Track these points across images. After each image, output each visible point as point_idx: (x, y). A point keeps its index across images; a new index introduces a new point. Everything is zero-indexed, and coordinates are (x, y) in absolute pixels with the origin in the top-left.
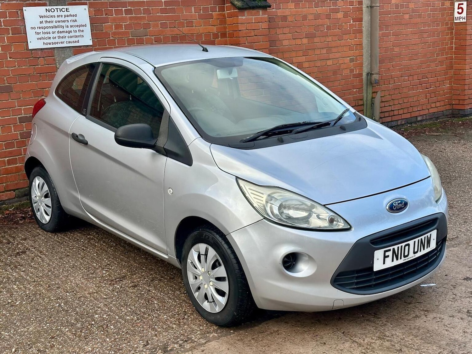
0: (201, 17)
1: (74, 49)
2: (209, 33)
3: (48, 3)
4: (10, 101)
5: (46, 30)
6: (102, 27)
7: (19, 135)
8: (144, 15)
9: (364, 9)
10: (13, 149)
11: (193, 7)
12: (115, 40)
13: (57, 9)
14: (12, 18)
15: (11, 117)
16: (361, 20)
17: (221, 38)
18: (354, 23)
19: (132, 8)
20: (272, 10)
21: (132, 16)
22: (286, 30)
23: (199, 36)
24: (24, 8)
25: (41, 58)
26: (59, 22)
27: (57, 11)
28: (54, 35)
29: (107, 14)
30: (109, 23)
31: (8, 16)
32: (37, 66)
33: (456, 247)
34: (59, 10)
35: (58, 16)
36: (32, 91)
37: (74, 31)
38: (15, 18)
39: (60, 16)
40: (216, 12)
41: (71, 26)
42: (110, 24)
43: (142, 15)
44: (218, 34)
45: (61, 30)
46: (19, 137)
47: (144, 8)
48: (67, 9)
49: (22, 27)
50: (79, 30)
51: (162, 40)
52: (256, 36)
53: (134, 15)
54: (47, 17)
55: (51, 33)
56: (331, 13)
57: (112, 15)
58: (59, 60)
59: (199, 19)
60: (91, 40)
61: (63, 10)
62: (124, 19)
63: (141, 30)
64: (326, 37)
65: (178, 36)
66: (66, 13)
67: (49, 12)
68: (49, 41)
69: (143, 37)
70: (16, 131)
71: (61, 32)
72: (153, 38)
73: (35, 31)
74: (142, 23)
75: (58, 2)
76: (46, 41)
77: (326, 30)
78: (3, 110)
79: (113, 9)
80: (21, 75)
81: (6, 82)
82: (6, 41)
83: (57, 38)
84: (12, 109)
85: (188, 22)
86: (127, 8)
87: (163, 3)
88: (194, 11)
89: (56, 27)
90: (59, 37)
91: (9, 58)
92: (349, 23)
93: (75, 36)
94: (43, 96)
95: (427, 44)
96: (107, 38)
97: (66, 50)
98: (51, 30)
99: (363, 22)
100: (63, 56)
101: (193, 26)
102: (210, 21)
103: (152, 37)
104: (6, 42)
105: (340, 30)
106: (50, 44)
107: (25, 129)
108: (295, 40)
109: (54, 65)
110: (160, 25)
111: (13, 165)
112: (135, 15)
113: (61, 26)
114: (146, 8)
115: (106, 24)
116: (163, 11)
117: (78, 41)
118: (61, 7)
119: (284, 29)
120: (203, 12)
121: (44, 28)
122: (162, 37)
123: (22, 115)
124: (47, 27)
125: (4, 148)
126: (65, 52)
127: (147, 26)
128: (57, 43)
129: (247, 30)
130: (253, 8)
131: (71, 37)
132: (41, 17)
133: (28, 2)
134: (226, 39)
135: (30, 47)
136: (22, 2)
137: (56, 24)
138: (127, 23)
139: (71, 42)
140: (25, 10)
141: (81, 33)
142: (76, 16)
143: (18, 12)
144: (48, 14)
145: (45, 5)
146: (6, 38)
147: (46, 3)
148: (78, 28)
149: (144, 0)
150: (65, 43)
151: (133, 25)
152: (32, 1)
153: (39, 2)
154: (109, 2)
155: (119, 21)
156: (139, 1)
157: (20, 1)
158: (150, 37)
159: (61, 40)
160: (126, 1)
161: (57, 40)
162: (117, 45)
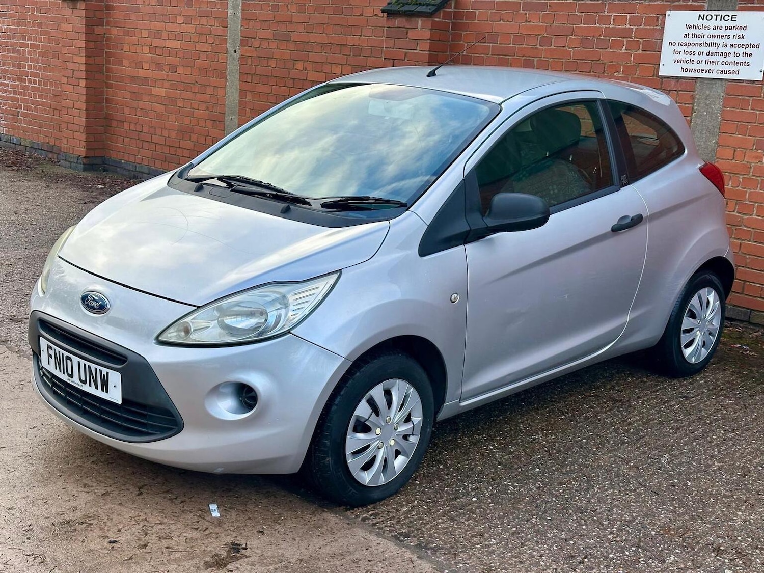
1: (729, 83)
3: (706, 5)
5: (690, 49)
13: (717, 16)
14: (649, 26)
24: (668, 12)
25: (674, 92)
26: (714, 37)
27: (716, 20)
28: (701, 58)
31: (643, 22)
34: (719, 17)
35: (715, 28)
38: (652, 27)
39: (719, 28)
41: (732, 46)
45: (714, 50)
48: (733, 17)
49: (659, 41)
50: (743, 53)
54: (698, 27)
55: (697, 53)
58: (698, 99)
60: (761, 72)
61: (726, 18)
66: (730, 24)
67: (703, 20)
68: (690, 66)
71: (712, 54)
73: (672, 48)
75: (724, 4)
76: (685, 66)
82: (632, 59)
83: (704, 62)
89: (706, 45)
90: (707, 62)
93: (735, 62)
97: (716, 84)
98: (697, 49)
100: (708, 92)
104: (632, 61)
106: (690, 71)
113: (715, 44)
117: (738, 72)
118: (723, 13)
121: (688, 45)
124: (693, 45)
126: (712, 87)
128: (702, 71)
131: (727, 63)
132: (689, 27)
133: (677, 3)
135: (661, 73)
136: (668, 3)
137: (708, 41)
139: (726, 72)
140: (669, 16)
141: (747, 59)
142: (745, 28)
143: (658, 18)
144: (701, 23)
145: (700, 8)
146: (633, 55)
147: (704, 5)
148: (743, 50)
150: (715, 72)
152: (683, 1)
153: (693, 3)
157: (666, 1)
159: (709, 67)
161: (703, 66)
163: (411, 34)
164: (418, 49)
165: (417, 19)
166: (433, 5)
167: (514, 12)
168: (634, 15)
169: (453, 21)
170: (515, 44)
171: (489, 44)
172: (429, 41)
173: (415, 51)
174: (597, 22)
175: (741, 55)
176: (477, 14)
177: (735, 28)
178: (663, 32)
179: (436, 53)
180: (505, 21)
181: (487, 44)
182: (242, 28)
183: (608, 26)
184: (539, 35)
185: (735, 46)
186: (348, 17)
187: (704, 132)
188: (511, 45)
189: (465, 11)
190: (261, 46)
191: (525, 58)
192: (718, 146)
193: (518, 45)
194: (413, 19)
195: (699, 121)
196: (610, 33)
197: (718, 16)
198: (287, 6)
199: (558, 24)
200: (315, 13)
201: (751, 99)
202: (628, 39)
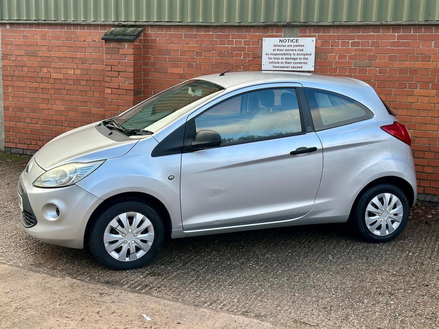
3: (283, 35)
5: (277, 56)
6: (326, 57)
11: (434, 41)
12: (337, 68)
13: (289, 40)
14: (254, 45)
19: (360, 41)
21: (358, 48)
24: (264, 39)
26: (288, 50)
27: (288, 42)
28: (282, 61)
29: (332, 45)
30: (333, 53)
31: (251, 44)
34: (290, 41)
35: (288, 46)
37: (299, 58)
38: (256, 46)
39: (290, 46)
41: (298, 54)
43: (370, 48)
45: (289, 57)
47: (373, 41)
48: (297, 40)
49: (260, 53)
51: (388, 72)
53: (360, 47)
54: (279, 46)
55: (280, 59)
57: (338, 47)
60: (313, 66)
61: (294, 41)
62: (348, 51)
63: (366, 61)
65: (409, 69)
66: (295, 44)
67: (282, 42)
68: (277, 65)
69: (366, 68)
71: (288, 59)
72: (378, 69)
73: (268, 56)
74: (368, 55)
75: (292, 34)
76: (275, 65)
79: (340, 41)
83: (284, 63)
85: (424, 56)
86: (354, 41)
87: (396, 37)
88: (434, 45)
89: (285, 54)
90: (286, 63)
93: (300, 62)
96: (329, 66)
98: (280, 57)
101: (430, 61)
103: (376, 68)
104: (247, 63)
106: (278, 67)
110: (387, 58)
112: (361, 48)
113: (289, 54)
114: (375, 41)
115: (330, 54)
116: (393, 44)
117: (302, 67)
118: (292, 39)
122: (388, 69)
124: (278, 54)
127: (374, 58)
128: (284, 67)
131: (296, 63)
133: (267, 34)
135: (263, 69)
137: (286, 52)
138: (352, 54)
139: (296, 67)
140: (264, 40)
141: (306, 61)
142: (303, 46)
143: (258, 42)
144: (281, 44)
145: (280, 36)
146: (247, 60)
147: (282, 35)
148: (304, 56)
149: (374, 34)
150: (290, 67)
151: (357, 57)
152: (271, 33)
153: (276, 34)
154: (337, 35)
155: (343, 52)
156: (368, 34)
157: (262, 33)
158: (373, 68)
159: (287, 65)
160: (355, 34)
161: (284, 65)
162: (338, 73)
163: (121, 51)
164: (126, 59)
165: (124, 43)
166: (133, 35)
167: (179, 39)
168: (246, 40)
169: (143, 44)
170: (181, 56)
171: (166, 56)
172: (133, 55)
173: (124, 61)
174: (226, 44)
175: (303, 59)
176: (158, 40)
178: (262, 49)
179: (136, 61)
180: (174, 44)
181: (164, 56)
182: (2, 49)
183: (233, 46)
184: (194, 51)
185: (300, 55)
186: (76, 42)
188: (179, 56)
189: (150, 38)
190: (17, 60)
191: (188, 63)
193: (183, 56)
194: (121, 43)
196: (233, 49)
198: (34, 36)
199: (205, 45)
200: (53, 40)
202: (244, 52)
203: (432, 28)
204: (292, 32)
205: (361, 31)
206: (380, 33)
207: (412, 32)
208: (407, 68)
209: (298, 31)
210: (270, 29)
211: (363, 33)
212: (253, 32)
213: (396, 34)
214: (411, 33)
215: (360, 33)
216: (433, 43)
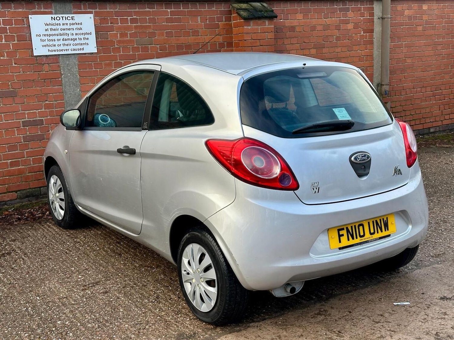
0: (207, 27)
1: (79, 56)
2: (215, 43)
3: (53, 11)
4: (14, 105)
5: (51, 38)
6: (107, 36)
7: (22, 139)
8: (149, 24)
9: (376, 20)
10: (16, 152)
11: (199, 16)
12: (120, 48)
14: (18, 25)
15: (15, 121)
16: (372, 31)
17: (227, 47)
18: (365, 34)
19: (138, 17)
20: (280, 20)
21: (137, 24)
22: (294, 41)
23: (205, 45)
24: (30, 16)
25: (46, 65)
26: (64, 30)
27: (63, 20)
28: (59, 43)
29: (112, 22)
31: (14, 23)
32: (42, 72)
33: (441, 264)
35: (63, 24)
36: (36, 96)
37: (79, 38)
38: (21, 26)
39: (66, 24)
40: (223, 22)
41: (76, 34)
42: (115, 32)
43: (148, 24)
44: (224, 43)
45: (66, 37)
46: (22, 140)
47: (150, 17)
48: (73, 17)
49: (27, 34)
50: (84, 38)
51: (167, 49)
52: (262, 46)
53: (139, 24)
54: (53, 25)
55: (56, 40)
56: (341, 24)
57: (117, 24)
58: (63, 67)
59: (205, 29)
60: (95, 48)
61: (69, 18)
62: (129, 28)
63: (146, 38)
64: (335, 48)
65: (184, 45)
66: (71, 21)
67: (55, 20)
68: (53, 48)
69: (148, 46)
70: (19, 135)
71: (66, 40)
72: (158, 46)
73: (39, 38)
74: (147, 32)
75: (64, 10)
76: (51, 48)
77: (335, 41)
78: (7, 113)
79: (119, 18)
80: (26, 80)
81: (11, 87)
82: (11, 47)
83: (62, 45)
84: (15, 113)
85: (194, 31)
86: (132, 17)
87: (169, 13)
88: (200, 20)
89: (61, 35)
90: (64, 45)
91: (14, 64)
92: (359, 35)
93: (80, 43)
94: (47, 101)
95: (441, 56)
96: (112, 46)
97: (71, 57)
98: (56, 38)
99: (374, 34)
100: (68, 62)
101: (199, 36)
102: (216, 31)
103: (157, 46)
104: (12, 49)
105: (350, 41)
106: (55, 51)
107: (28, 133)
108: (302, 50)
109: (58, 71)
110: (165, 34)
111: (16, 167)
112: (141, 24)
113: (66, 34)
114: (152, 17)
115: (111, 32)
116: (168, 20)
117: (83, 49)
118: (67, 16)
119: (292, 39)
120: (209, 22)
121: (50, 35)
122: (167, 46)
123: (25, 119)
124: (52, 35)
125: (7, 150)
126: (69, 59)
127: (153, 35)
128: (62, 50)
129: (253, 40)
130: (259, 18)
131: (76, 45)
132: (46, 25)
133: (34, 10)
134: (232, 48)
135: (35, 54)
136: (28, 10)
137: (61, 32)
138: (132, 32)
139: (76, 50)
141: (86, 41)
142: (81, 24)
143: (23, 20)
144: (53, 22)
145: (50, 13)
146: (11, 44)
148: (83, 36)
149: (150, 10)
150: (70, 50)
151: (138, 34)
152: (38, 9)
153: (45, 10)
154: (114, 11)
155: (124, 29)
156: (144, 10)
157: (26, 9)
158: (155, 46)
159: (66, 47)
160: (132, 10)
161: (62, 47)
162: (122, 53)
168: (5, 18)
175: (83, 39)
177: (75, 24)
178: (30, 29)
185: (78, 34)
187: (72, 85)
192: (81, 92)
195: (67, 80)
197: (63, 18)
201: (93, 63)
202: (6, 34)
203: (197, 4)
204: (64, 8)
205: (137, 7)
206: (155, 9)
207: (182, 8)
208: (182, 43)
209: (71, 7)
210: (36, 4)
211: (140, 9)
212: (13, 8)
213: (169, 10)
214: (180, 9)
215: (136, 9)
216: (199, 18)
